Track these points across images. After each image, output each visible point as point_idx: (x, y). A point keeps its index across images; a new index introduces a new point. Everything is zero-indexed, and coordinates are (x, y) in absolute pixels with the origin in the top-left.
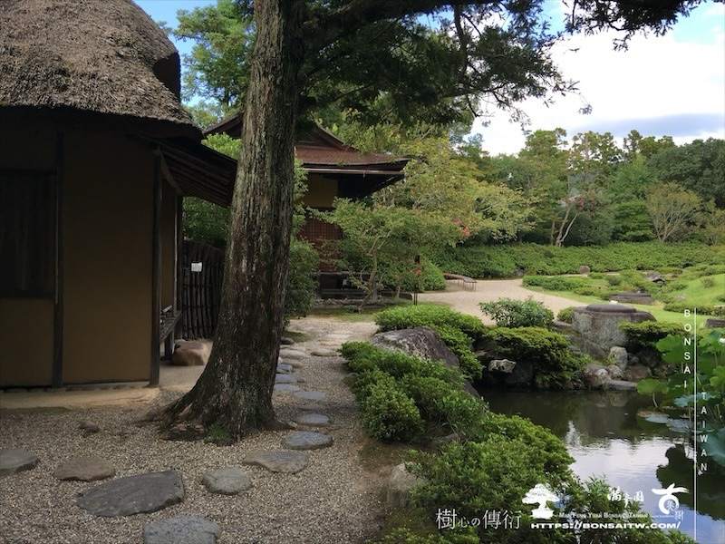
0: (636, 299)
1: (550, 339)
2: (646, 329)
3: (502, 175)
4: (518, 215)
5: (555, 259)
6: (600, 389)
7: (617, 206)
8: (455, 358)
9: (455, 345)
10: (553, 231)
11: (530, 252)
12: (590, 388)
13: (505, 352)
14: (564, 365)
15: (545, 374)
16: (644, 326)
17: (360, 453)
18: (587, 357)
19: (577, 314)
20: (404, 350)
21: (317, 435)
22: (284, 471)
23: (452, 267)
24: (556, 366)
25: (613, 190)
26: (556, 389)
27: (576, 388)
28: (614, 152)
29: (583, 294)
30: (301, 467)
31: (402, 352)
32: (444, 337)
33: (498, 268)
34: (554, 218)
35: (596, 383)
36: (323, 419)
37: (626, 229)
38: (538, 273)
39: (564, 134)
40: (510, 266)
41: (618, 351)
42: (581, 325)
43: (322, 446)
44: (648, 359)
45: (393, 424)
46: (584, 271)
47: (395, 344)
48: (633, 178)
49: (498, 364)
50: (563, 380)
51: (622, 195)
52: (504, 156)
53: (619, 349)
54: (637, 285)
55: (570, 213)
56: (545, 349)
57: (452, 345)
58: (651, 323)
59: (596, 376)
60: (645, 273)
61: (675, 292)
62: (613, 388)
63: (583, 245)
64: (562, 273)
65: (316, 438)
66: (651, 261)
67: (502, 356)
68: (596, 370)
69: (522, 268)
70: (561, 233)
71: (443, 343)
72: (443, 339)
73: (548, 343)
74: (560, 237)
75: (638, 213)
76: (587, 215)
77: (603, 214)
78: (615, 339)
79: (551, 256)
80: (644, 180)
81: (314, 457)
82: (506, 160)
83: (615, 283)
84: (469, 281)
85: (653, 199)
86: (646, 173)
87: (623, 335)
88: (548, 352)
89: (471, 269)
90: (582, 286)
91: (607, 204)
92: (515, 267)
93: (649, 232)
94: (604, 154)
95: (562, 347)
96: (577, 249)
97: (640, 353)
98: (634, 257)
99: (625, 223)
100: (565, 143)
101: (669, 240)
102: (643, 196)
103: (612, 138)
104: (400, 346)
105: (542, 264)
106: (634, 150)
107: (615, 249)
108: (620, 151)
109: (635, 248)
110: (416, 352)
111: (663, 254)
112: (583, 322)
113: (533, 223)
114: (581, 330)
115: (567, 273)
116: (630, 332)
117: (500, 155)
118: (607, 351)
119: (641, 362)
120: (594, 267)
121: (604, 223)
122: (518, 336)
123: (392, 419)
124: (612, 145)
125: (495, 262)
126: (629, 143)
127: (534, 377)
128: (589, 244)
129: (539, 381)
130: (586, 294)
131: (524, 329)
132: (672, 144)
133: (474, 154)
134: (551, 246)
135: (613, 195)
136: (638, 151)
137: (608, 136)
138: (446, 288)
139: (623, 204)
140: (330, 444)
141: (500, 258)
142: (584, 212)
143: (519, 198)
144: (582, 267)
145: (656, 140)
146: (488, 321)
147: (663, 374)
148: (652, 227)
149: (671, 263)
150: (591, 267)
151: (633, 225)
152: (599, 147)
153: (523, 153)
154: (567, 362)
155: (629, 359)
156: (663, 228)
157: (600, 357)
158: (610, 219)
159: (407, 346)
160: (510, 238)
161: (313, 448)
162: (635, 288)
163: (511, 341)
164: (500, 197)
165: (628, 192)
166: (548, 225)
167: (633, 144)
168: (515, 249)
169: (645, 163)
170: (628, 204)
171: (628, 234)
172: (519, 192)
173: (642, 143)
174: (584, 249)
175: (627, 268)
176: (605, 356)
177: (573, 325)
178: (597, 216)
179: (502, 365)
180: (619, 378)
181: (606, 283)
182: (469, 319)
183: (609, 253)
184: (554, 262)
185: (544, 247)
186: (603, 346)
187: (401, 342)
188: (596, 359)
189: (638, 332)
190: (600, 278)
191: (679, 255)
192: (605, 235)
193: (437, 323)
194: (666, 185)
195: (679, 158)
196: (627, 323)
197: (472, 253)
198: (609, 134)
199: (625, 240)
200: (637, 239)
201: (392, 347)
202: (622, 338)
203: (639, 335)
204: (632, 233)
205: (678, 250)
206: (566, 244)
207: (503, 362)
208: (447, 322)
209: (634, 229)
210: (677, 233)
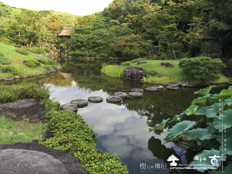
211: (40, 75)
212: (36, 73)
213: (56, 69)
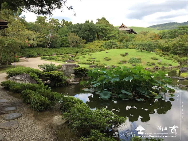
0: (71, 62)
1: (59, 74)
2: (79, 69)
3: (31, 28)
4: (38, 40)
5: (47, 52)
6: (71, 85)
7: (61, 38)
8: (35, 82)
9: (35, 78)
10: (46, 44)
11: (41, 50)
12: (68, 84)
13: (48, 78)
14: (63, 80)
15: (58, 83)
16: (78, 68)
17: (34, 116)
18: (66, 77)
19: (62, 67)
20: (23, 81)
21: (15, 114)
22: (13, 128)
23: (19, 54)
24: (61, 80)
25: (60, 34)
26: (61, 86)
27: (65, 85)
28: (59, 24)
29: (58, 61)
30: (18, 126)
31: (23, 82)
32: (31, 76)
33: (33, 55)
34: (46, 41)
35: (70, 83)
36: (14, 108)
37: (63, 44)
38: (43, 55)
39: (47, 18)
40: (36, 54)
41: (73, 75)
42: (64, 69)
43: (19, 117)
44: (79, 76)
45: (43, 105)
46: (54, 55)
47: (20, 80)
48: (64, 31)
49: (46, 82)
50: (63, 84)
51: (62, 35)
52: (31, 22)
53: (73, 74)
54: (68, 58)
55: (50, 39)
56: (58, 76)
57: (34, 78)
58: (80, 68)
59: (70, 82)
60: (69, 55)
61: (77, 59)
62: (73, 84)
63: (53, 48)
64: (49, 55)
65: (16, 115)
66: (69, 52)
67: (47, 79)
68: (70, 80)
69: (39, 54)
70: (48, 45)
71: (31, 78)
72: (31, 77)
73: (59, 75)
74: (48, 46)
75: (66, 40)
76: (54, 40)
77: (58, 40)
78: (72, 72)
79: (46, 51)
80: (66, 32)
81: (19, 121)
82: (32, 24)
83: (63, 58)
84: (27, 59)
85: (69, 37)
86: (67, 30)
87: (74, 71)
88: (59, 77)
89: (25, 55)
90: (57, 59)
91: (59, 37)
92: (37, 54)
93: (69, 45)
94: (57, 24)
95: (62, 75)
96: (52, 49)
97: (77, 75)
98: (66, 51)
99: (63, 43)
100: (47, 20)
101: (73, 47)
102: (67, 36)
103: (58, 20)
104: (22, 80)
105: (44, 53)
106: (64, 24)
107: (61, 49)
108: (60, 24)
109: (65, 49)
110: (27, 81)
111: (72, 50)
112: (64, 68)
113: (42, 42)
114: (64, 70)
115: (50, 55)
116: (75, 70)
117: (30, 22)
118: (70, 75)
119: (78, 77)
120: (57, 54)
121: (58, 42)
122: (51, 74)
123: (43, 104)
124: (58, 22)
125: (31, 53)
126: (62, 22)
127: (55, 84)
128: (55, 48)
129: (56, 85)
130: (59, 61)
131: (52, 72)
132: (72, 24)
133: (23, 21)
134: (46, 48)
135: (60, 35)
136: (64, 25)
137: (57, 20)
138: (20, 61)
139: (62, 38)
140: (21, 116)
141: (33, 52)
142: (53, 39)
143: (38, 35)
144: (54, 54)
145: (68, 22)
146: (41, 70)
147: (82, 79)
148: (69, 44)
149: (74, 52)
150: (56, 53)
151: (65, 43)
152: (55, 23)
153: (36, 22)
154: (63, 79)
155: (75, 76)
156: (71, 44)
157: (69, 76)
158: (60, 41)
159: (24, 80)
160: (36, 46)
161: (17, 118)
162: (68, 59)
163: (50, 75)
164: (33, 35)
165: (63, 35)
166: (44, 43)
167: (63, 23)
168: (36, 49)
169: (66, 28)
170: (63, 38)
171: (64, 45)
172: (38, 33)
173: (65, 23)
174: (54, 49)
175: (64, 54)
176: (70, 76)
177: (62, 69)
178: (57, 41)
179: (48, 82)
180: (74, 81)
181: (61, 58)
182: (37, 70)
183: (60, 50)
184: (47, 53)
185: (44, 48)
186: (69, 74)
187: (22, 79)
188: (68, 77)
189: (77, 70)
190: (59, 56)
191: (75, 50)
192: (59, 45)
193: (28, 72)
194: (72, 34)
195: (74, 27)
196: (75, 68)
197: (25, 50)
198: (57, 19)
199: (63, 47)
200: (66, 47)
201: (19, 81)
202: (73, 71)
203: (77, 71)
204: (65, 45)
205: (75, 49)
206: (49, 48)
207: (48, 81)
208: (31, 71)
209: (65, 44)
210: (74, 45)
211: (148, 69)
212: (146, 68)
213: (164, 67)
